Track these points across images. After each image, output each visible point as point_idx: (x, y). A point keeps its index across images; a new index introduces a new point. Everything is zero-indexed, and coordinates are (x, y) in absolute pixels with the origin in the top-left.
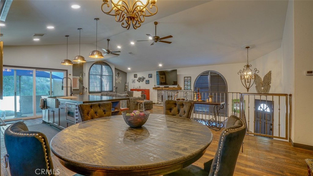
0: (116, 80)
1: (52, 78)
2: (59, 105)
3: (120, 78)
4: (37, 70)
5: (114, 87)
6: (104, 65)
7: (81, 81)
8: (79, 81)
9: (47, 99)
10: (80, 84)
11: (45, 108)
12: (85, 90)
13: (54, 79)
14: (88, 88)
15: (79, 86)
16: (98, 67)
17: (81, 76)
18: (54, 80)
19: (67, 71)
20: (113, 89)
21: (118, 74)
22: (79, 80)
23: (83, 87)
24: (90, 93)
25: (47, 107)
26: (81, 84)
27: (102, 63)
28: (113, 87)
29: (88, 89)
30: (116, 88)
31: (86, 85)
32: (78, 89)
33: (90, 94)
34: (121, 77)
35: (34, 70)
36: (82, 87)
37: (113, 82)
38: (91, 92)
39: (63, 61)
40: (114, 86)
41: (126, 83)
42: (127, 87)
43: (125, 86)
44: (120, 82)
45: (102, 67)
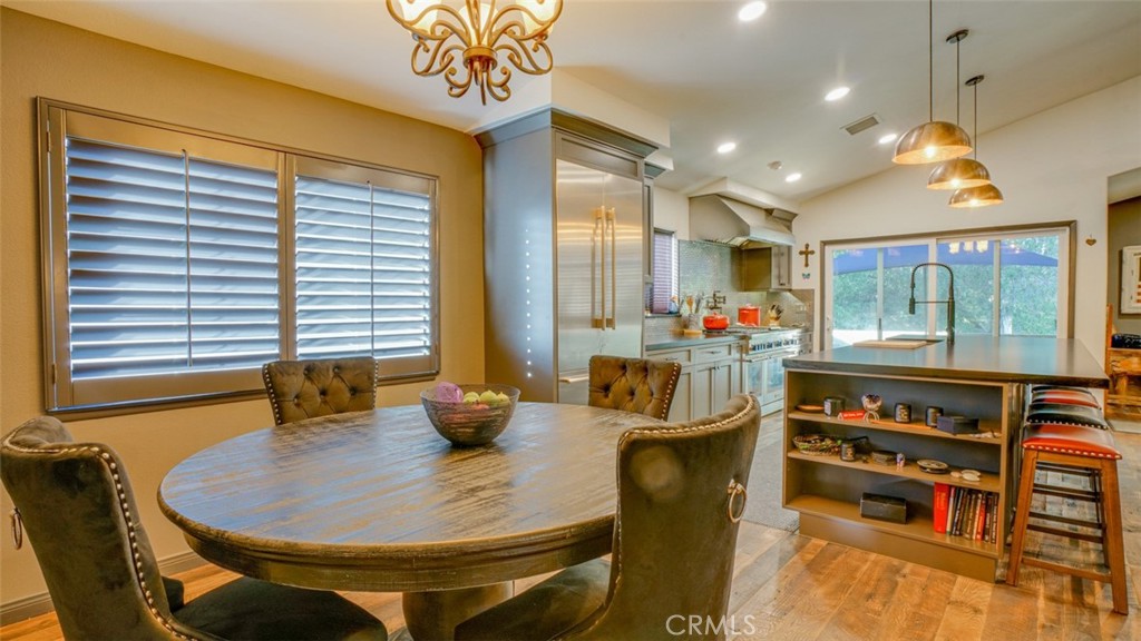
4: (944, 242)
19: (1071, 225)
35: (932, 242)
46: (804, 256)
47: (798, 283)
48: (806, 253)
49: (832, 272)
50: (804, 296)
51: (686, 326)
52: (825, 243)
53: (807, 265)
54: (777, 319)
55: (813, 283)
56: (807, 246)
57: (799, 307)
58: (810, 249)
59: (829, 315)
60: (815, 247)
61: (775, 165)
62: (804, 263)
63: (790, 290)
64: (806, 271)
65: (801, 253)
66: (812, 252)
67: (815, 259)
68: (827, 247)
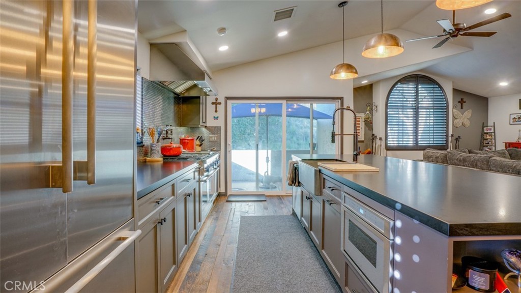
0: (454, 118)
1: (313, 118)
2: (324, 188)
3: (468, 113)
4: (289, 103)
5: (452, 136)
6: (423, 83)
7: (369, 124)
8: (364, 123)
9: (300, 163)
10: (367, 129)
11: (297, 183)
12: (378, 142)
13: (318, 120)
14: (383, 138)
15: (365, 135)
16: (409, 88)
17: (368, 112)
18: (318, 122)
19: (341, 99)
20: (447, 141)
21: (462, 102)
22: (363, 120)
23: (373, 135)
24: (388, 148)
25: (299, 184)
26: (369, 129)
27: (419, 78)
28: (447, 136)
29: (384, 140)
30: (457, 140)
31: (379, 130)
32: (363, 139)
33: (388, 152)
34: (470, 111)
35: (284, 102)
36: (371, 135)
37: (447, 122)
38: (390, 146)
39: (334, 70)
40: (450, 132)
41: (484, 125)
42: (488, 137)
43: (483, 133)
44: (467, 123)
45: (417, 88)
46: (215, 105)
47: (211, 122)
48: (216, 103)
49: (231, 117)
50: (215, 130)
51: (146, 154)
52: (227, 98)
53: (216, 111)
54: (200, 145)
55: (220, 123)
56: (217, 99)
57: (212, 137)
58: (218, 101)
59: (229, 142)
60: (221, 100)
61: (222, 30)
62: (215, 110)
63: (206, 127)
64: (216, 115)
65: (213, 103)
66: (220, 104)
67: (221, 108)
68: (228, 101)
